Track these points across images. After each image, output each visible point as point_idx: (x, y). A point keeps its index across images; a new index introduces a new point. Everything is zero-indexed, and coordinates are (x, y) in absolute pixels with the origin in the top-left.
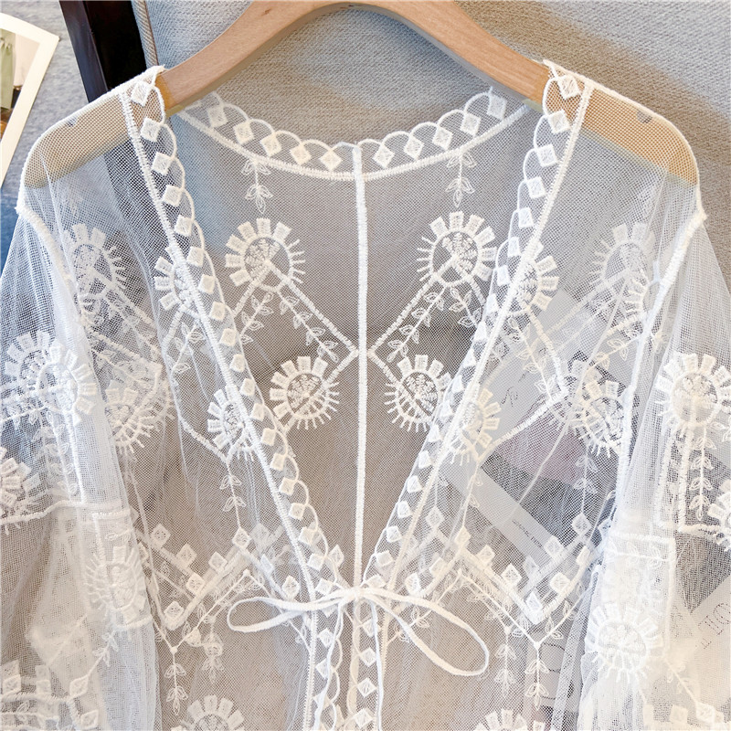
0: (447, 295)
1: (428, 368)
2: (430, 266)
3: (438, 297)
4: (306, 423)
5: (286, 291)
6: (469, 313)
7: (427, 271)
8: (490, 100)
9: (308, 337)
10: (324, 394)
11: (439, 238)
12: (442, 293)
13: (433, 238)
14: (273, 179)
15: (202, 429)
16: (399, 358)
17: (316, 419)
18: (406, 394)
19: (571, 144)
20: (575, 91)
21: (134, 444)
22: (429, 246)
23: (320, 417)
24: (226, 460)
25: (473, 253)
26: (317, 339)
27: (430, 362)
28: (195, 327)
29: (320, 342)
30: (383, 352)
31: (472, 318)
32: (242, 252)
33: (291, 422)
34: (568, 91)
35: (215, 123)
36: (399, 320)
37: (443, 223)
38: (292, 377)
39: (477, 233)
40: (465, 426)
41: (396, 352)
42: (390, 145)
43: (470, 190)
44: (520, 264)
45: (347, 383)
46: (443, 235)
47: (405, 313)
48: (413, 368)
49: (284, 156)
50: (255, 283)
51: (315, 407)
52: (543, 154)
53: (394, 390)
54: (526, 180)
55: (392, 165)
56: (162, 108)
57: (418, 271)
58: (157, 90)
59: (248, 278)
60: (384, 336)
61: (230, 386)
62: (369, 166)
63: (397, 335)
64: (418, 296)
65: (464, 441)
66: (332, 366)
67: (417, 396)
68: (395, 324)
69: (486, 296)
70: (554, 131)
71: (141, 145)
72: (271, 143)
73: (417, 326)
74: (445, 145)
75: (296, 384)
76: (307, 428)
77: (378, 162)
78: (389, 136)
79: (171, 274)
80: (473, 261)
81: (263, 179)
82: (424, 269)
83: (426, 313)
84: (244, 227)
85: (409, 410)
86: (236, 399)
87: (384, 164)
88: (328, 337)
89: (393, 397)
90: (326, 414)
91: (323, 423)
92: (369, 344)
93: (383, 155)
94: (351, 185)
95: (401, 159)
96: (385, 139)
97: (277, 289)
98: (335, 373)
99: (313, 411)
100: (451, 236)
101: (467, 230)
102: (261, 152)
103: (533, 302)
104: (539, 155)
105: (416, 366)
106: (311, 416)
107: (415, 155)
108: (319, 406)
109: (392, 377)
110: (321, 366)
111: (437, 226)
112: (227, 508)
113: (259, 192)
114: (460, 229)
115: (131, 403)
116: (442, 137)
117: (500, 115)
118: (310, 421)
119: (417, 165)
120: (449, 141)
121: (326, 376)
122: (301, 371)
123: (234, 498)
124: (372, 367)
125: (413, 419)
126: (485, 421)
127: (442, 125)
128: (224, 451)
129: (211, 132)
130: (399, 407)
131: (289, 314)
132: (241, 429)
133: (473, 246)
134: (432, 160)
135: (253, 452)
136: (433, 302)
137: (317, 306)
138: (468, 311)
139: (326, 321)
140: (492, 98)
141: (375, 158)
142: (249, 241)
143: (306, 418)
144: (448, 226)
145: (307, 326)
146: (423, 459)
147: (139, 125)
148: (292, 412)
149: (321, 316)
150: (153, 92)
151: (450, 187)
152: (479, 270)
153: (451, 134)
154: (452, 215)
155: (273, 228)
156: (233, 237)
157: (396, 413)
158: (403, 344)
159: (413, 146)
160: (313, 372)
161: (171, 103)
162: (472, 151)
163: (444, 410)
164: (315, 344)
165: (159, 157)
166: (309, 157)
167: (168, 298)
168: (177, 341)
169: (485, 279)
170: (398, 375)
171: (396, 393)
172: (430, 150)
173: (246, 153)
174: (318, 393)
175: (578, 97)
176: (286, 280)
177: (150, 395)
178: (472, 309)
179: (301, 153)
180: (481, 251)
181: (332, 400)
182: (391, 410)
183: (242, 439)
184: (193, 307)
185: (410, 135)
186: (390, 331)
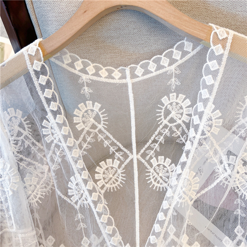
0: (171, 129)
1: (164, 162)
2: (163, 117)
3: (167, 131)
4: (112, 189)
5: (100, 131)
6: (181, 137)
7: (161, 119)
8: (185, 44)
9: (110, 151)
10: (119, 175)
11: (166, 105)
12: (168, 128)
13: (163, 105)
14: (92, 84)
15: (66, 194)
16: (151, 158)
17: (116, 187)
18: (155, 174)
19: (225, 59)
20: (225, 36)
21: (37, 202)
22: (161, 109)
23: (117, 186)
24: (77, 207)
25: (181, 111)
26: (115, 151)
27: (165, 159)
28: (61, 149)
29: (116, 153)
30: (144, 155)
31: (182, 139)
32: (81, 116)
33: (105, 189)
34: (222, 36)
35: (66, 62)
36: (150, 141)
37: (167, 99)
38: (104, 168)
39: (183, 102)
40: (184, 189)
41: (149, 156)
42: (142, 67)
43: (178, 83)
44: (204, 115)
45: (128, 170)
46: (167, 104)
47: (152, 138)
48: (158, 162)
49: (97, 74)
50: (87, 129)
51: (115, 181)
52: (212, 64)
53: (150, 172)
54: (204, 77)
55: (143, 75)
56: (42, 56)
57: (157, 119)
58: (39, 48)
59: (83, 127)
60: (144, 149)
61: (77, 174)
62: (133, 76)
63: (149, 148)
64: (158, 131)
65: (184, 196)
66: (122, 163)
67: (160, 175)
68: (148, 143)
69: (189, 129)
70: (217, 54)
71: (33, 72)
72: (91, 69)
73: (158, 143)
74: (166, 65)
75: (106, 172)
76: (112, 191)
77: (137, 74)
78: (141, 63)
79: (49, 127)
80: (182, 114)
81: (88, 84)
82: (160, 118)
83: (162, 138)
84: (81, 105)
85: (157, 181)
86: (80, 180)
87: (140, 75)
88: (119, 150)
89: (149, 176)
90: (120, 184)
91: (119, 188)
92: (138, 152)
93: (139, 71)
94: (126, 85)
95: (147, 72)
96: (140, 64)
97: (96, 131)
98: (123, 166)
99: (114, 183)
100: (171, 104)
101: (178, 101)
102: (86, 73)
103: (211, 131)
104: (210, 65)
105: (159, 161)
106: (114, 185)
107: (153, 70)
108: (117, 181)
109: (148, 167)
110: (117, 163)
111: (165, 100)
112: (78, 229)
113: (86, 90)
114: (175, 100)
115: (35, 183)
116: (165, 61)
117: (190, 50)
118: (113, 188)
119: (154, 74)
120: (168, 63)
121: (119, 167)
122: (108, 166)
123: (81, 224)
124: (139, 162)
125: (159, 185)
126: (193, 186)
127: (164, 56)
128: (76, 203)
129: (65, 66)
130: (152, 180)
131: (102, 141)
132: (83, 194)
133: (181, 108)
134: (161, 71)
135: (88, 204)
136: (165, 133)
137: (114, 137)
138: (181, 136)
139: (118, 143)
140: (186, 43)
141: (136, 73)
142: (83, 111)
143: (111, 186)
144: (169, 99)
145: (110, 146)
146: (165, 205)
147: (32, 64)
148: (105, 184)
149: (116, 141)
150: (38, 49)
151: (169, 83)
152: (185, 118)
153: (168, 60)
154: (171, 95)
155: (93, 105)
156: (76, 110)
157: (151, 182)
158: (152, 152)
159: (152, 66)
160: (114, 166)
161: (46, 54)
162: (178, 66)
163: (173, 181)
164: (114, 153)
165: (42, 77)
166: (107, 74)
167: (49, 138)
168: (54, 156)
169: (187, 121)
170: (151, 166)
171: (151, 174)
172: (159, 67)
173: (80, 74)
174: (116, 175)
175: (227, 38)
176: (100, 126)
177: (43, 180)
178: (182, 135)
179: (104, 73)
180: (185, 109)
181: (122, 178)
182: (149, 182)
183: (83, 198)
184: (60, 141)
185: (151, 62)
186: (146, 146)
